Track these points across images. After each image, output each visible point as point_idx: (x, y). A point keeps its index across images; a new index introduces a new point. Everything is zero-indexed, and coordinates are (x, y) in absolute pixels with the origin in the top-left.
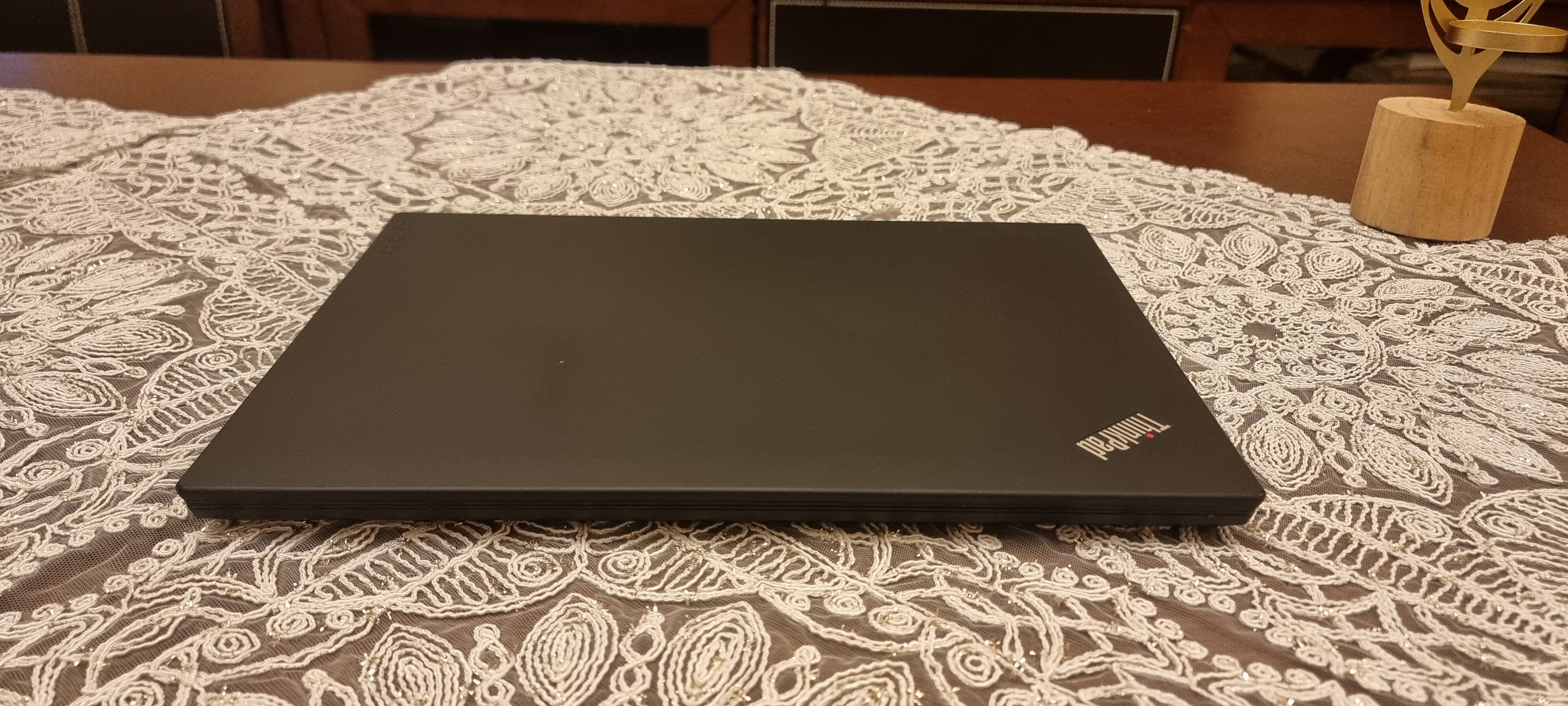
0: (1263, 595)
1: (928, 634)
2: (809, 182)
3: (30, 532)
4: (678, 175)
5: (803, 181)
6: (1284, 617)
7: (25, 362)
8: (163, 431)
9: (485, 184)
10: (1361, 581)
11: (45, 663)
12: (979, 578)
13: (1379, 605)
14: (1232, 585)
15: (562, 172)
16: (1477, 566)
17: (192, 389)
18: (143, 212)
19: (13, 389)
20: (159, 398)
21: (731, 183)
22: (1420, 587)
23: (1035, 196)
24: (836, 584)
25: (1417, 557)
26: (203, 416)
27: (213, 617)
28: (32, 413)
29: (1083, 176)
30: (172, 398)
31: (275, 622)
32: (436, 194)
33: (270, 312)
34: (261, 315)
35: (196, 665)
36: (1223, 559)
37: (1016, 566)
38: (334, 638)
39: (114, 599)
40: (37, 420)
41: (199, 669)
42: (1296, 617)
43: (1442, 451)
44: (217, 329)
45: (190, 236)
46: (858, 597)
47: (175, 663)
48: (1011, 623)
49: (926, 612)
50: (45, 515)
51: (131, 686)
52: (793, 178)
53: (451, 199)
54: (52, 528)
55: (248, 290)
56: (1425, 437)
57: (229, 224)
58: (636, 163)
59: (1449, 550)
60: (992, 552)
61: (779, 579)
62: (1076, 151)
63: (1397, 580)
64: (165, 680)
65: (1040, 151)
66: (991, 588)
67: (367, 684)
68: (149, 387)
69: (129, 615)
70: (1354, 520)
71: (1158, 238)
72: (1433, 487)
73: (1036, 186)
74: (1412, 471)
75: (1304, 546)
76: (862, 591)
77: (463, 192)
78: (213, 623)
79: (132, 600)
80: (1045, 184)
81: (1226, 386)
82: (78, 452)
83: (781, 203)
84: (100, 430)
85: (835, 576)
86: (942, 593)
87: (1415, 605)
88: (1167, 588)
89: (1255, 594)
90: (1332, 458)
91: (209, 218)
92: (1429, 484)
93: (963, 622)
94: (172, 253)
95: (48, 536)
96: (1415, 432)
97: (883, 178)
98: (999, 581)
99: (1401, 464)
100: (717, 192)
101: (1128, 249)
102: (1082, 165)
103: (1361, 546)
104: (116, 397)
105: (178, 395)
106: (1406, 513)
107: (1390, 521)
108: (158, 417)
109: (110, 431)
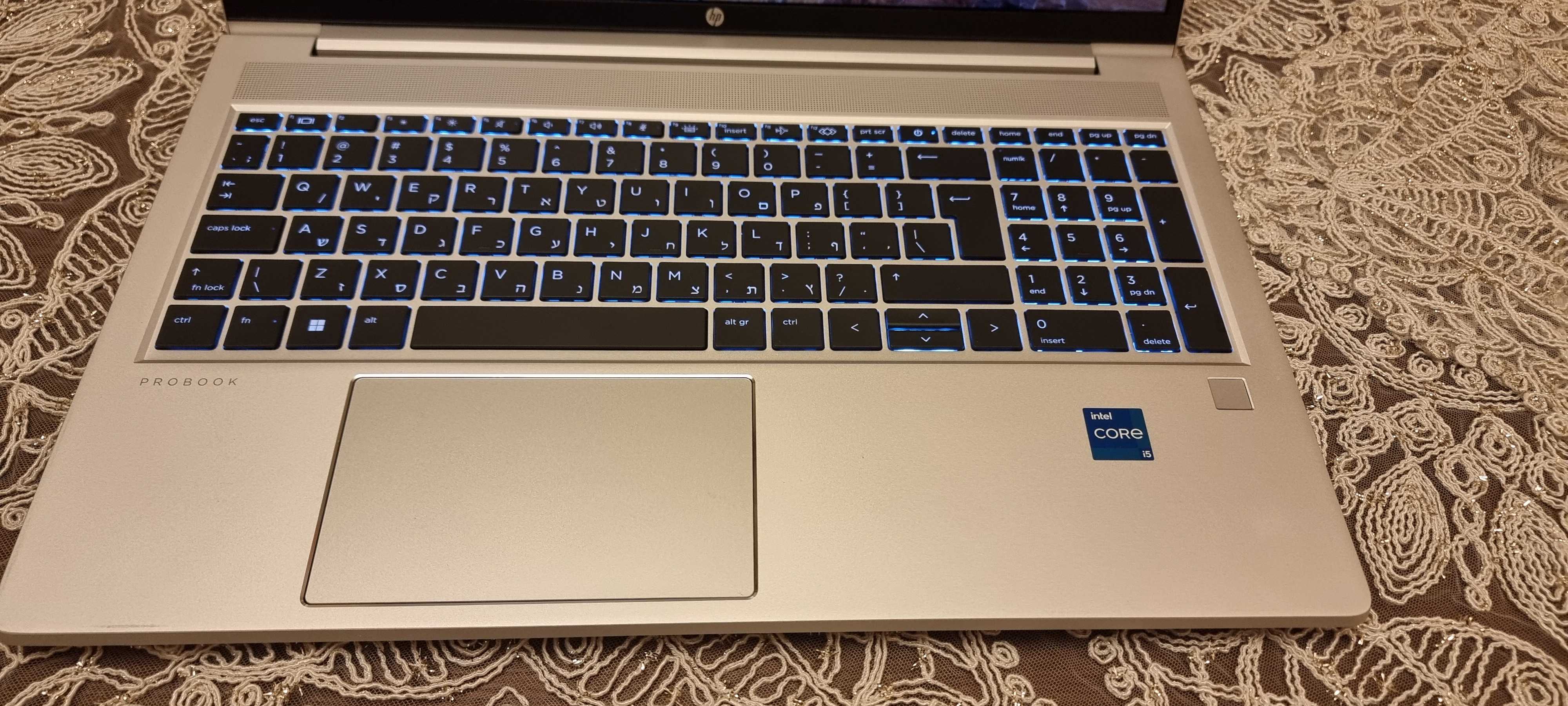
17: (111, 262)
31: (179, 696)
60: (1004, 673)
61: (745, 693)
68: (63, 256)
70: (1456, 672)
74: (1553, 589)
81: (1363, 399)
84: (3, 324)
90: (1461, 550)
99: (1543, 572)
104: (26, 265)
105: (95, 272)
106: (1524, 666)
107: (1499, 678)
108: (70, 309)
109: (14, 325)
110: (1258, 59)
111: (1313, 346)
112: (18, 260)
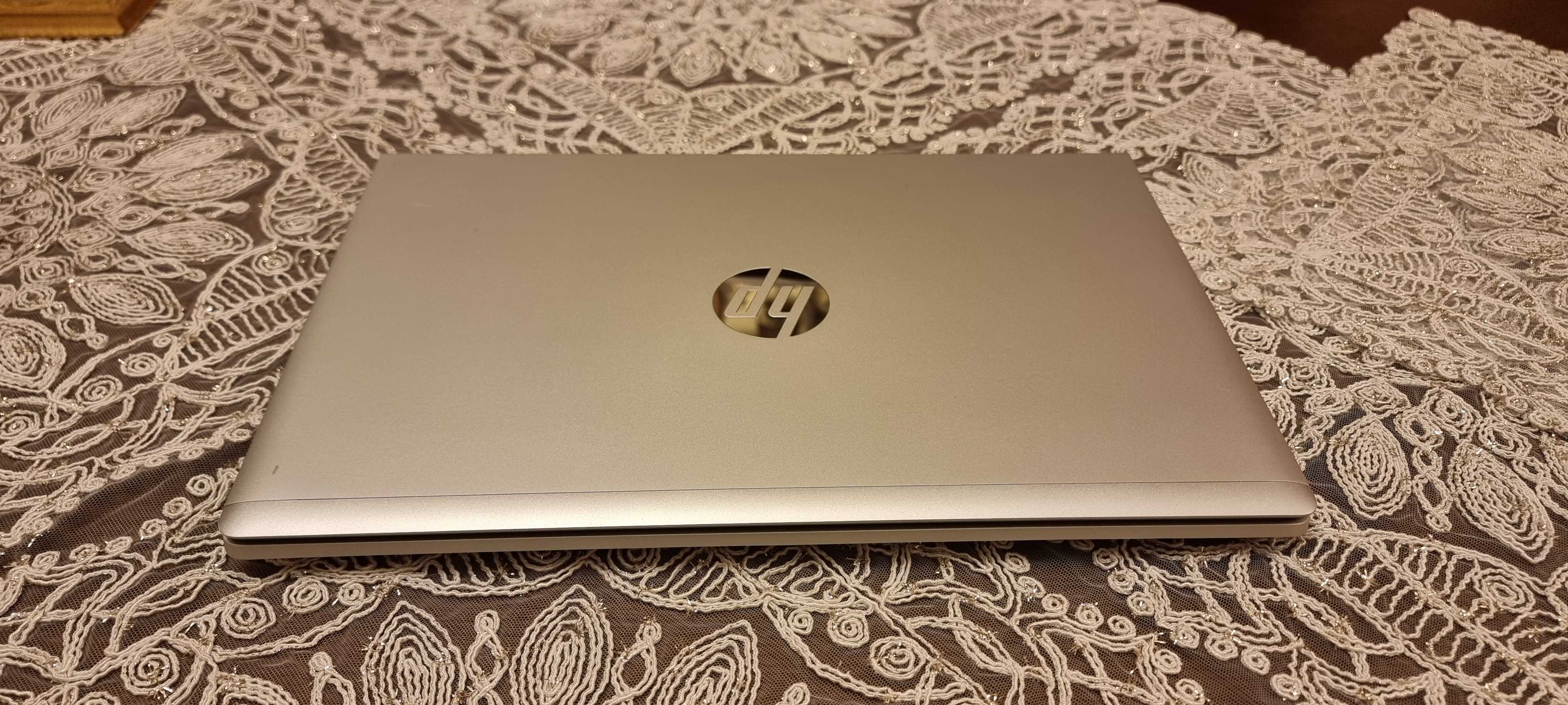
0: (1302, 658)
1: (927, 681)
2: (906, 67)
3: (78, 465)
4: (767, 47)
5: (900, 63)
6: (1318, 691)
7: (92, 254)
8: (214, 347)
9: (562, 50)
10: (1416, 655)
11: (78, 619)
12: (998, 608)
13: (1428, 691)
14: (1272, 640)
15: (646, 36)
16: (1554, 648)
17: (246, 298)
19: (79, 293)
20: (215, 309)
21: (823, 62)
22: (1482, 669)
23: (1159, 97)
24: (845, 599)
25: (1487, 631)
26: (254, 332)
27: (235, 582)
28: (93, 321)
29: (1221, 72)
30: (227, 308)
31: (291, 591)
32: (512, 60)
33: (329, 206)
34: (321, 209)
35: (212, 637)
36: (1269, 604)
37: (1039, 596)
38: (342, 616)
39: (145, 548)
40: (98, 330)
41: (215, 644)
42: (1332, 693)
43: (1552, 492)
44: (277, 227)
45: (263, 102)
46: (864, 620)
47: (193, 632)
48: (1019, 672)
49: (933, 650)
50: (96, 446)
51: (150, 653)
52: (892, 58)
53: (526, 68)
54: (100, 461)
55: (309, 179)
56: (1536, 472)
57: (301, 89)
58: (725, 28)
59: (1526, 624)
60: (1017, 575)
61: (786, 588)
62: (1220, 38)
63: (1458, 657)
64: (183, 650)
65: (1178, 37)
66: (1007, 622)
67: (367, 676)
68: (206, 295)
69: (158, 569)
70: (1427, 574)
72: (1531, 537)
73: (1164, 84)
74: (1510, 514)
75: (1364, 598)
76: (869, 612)
77: (541, 61)
78: (234, 588)
79: (163, 554)
80: (1175, 83)
81: (1324, 380)
82: (132, 366)
83: (873, 93)
84: (156, 344)
85: (846, 590)
86: (953, 626)
87: (1470, 693)
88: (1198, 637)
89: (1294, 655)
90: (1421, 487)
91: (283, 78)
92: (1526, 534)
93: (969, 667)
94: (243, 124)
95: (95, 469)
96: (1525, 465)
97: (990, 64)
98: (1017, 616)
99: (1499, 502)
100: (805, 72)
102: (1224, 58)
103: (1426, 607)
104: (174, 304)
105: (232, 305)
106: (1487, 571)
107: (1466, 580)
108: (211, 331)
109: (164, 344)
110: (1209, 154)
111: (1276, 344)
112: (167, 301)
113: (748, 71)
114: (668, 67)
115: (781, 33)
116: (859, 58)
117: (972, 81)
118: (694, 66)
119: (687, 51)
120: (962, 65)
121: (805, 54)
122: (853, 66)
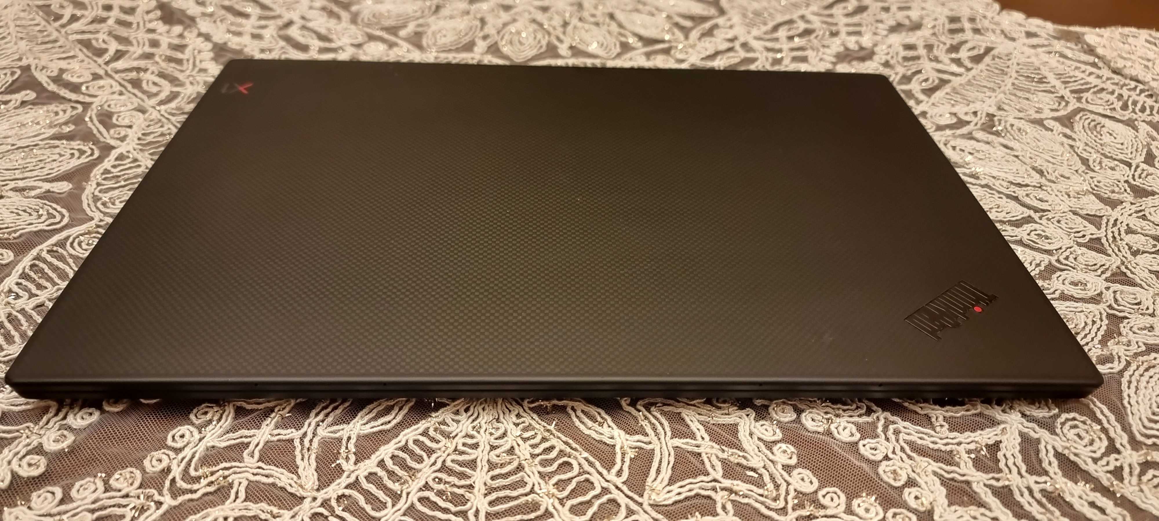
2: (720, 42)
4: (587, 26)
5: (713, 39)
9: (393, 30)
15: (471, 16)
18: (58, 44)
20: (18, 297)
21: (641, 38)
23: (954, 68)
30: (31, 295)
32: (344, 41)
44: (99, 203)
45: (96, 77)
52: (703, 35)
53: (359, 46)
57: (135, 64)
58: (545, 9)
62: (989, 15)
65: (954, 15)
71: (1095, 128)
73: (954, 56)
77: (371, 38)
80: (964, 54)
91: (119, 55)
94: (73, 96)
97: (796, 39)
100: (625, 47)
101: (1065, 140)
102: (998, 32)
113: (571, 48)
114: (496, 43)
115: (598, 13)
116: (673, 34)
117: (783, 54)
118: (521, 43)
119: (513, 28)
120: (769, 40)
121: (622, 31)
122: (669, 41)
